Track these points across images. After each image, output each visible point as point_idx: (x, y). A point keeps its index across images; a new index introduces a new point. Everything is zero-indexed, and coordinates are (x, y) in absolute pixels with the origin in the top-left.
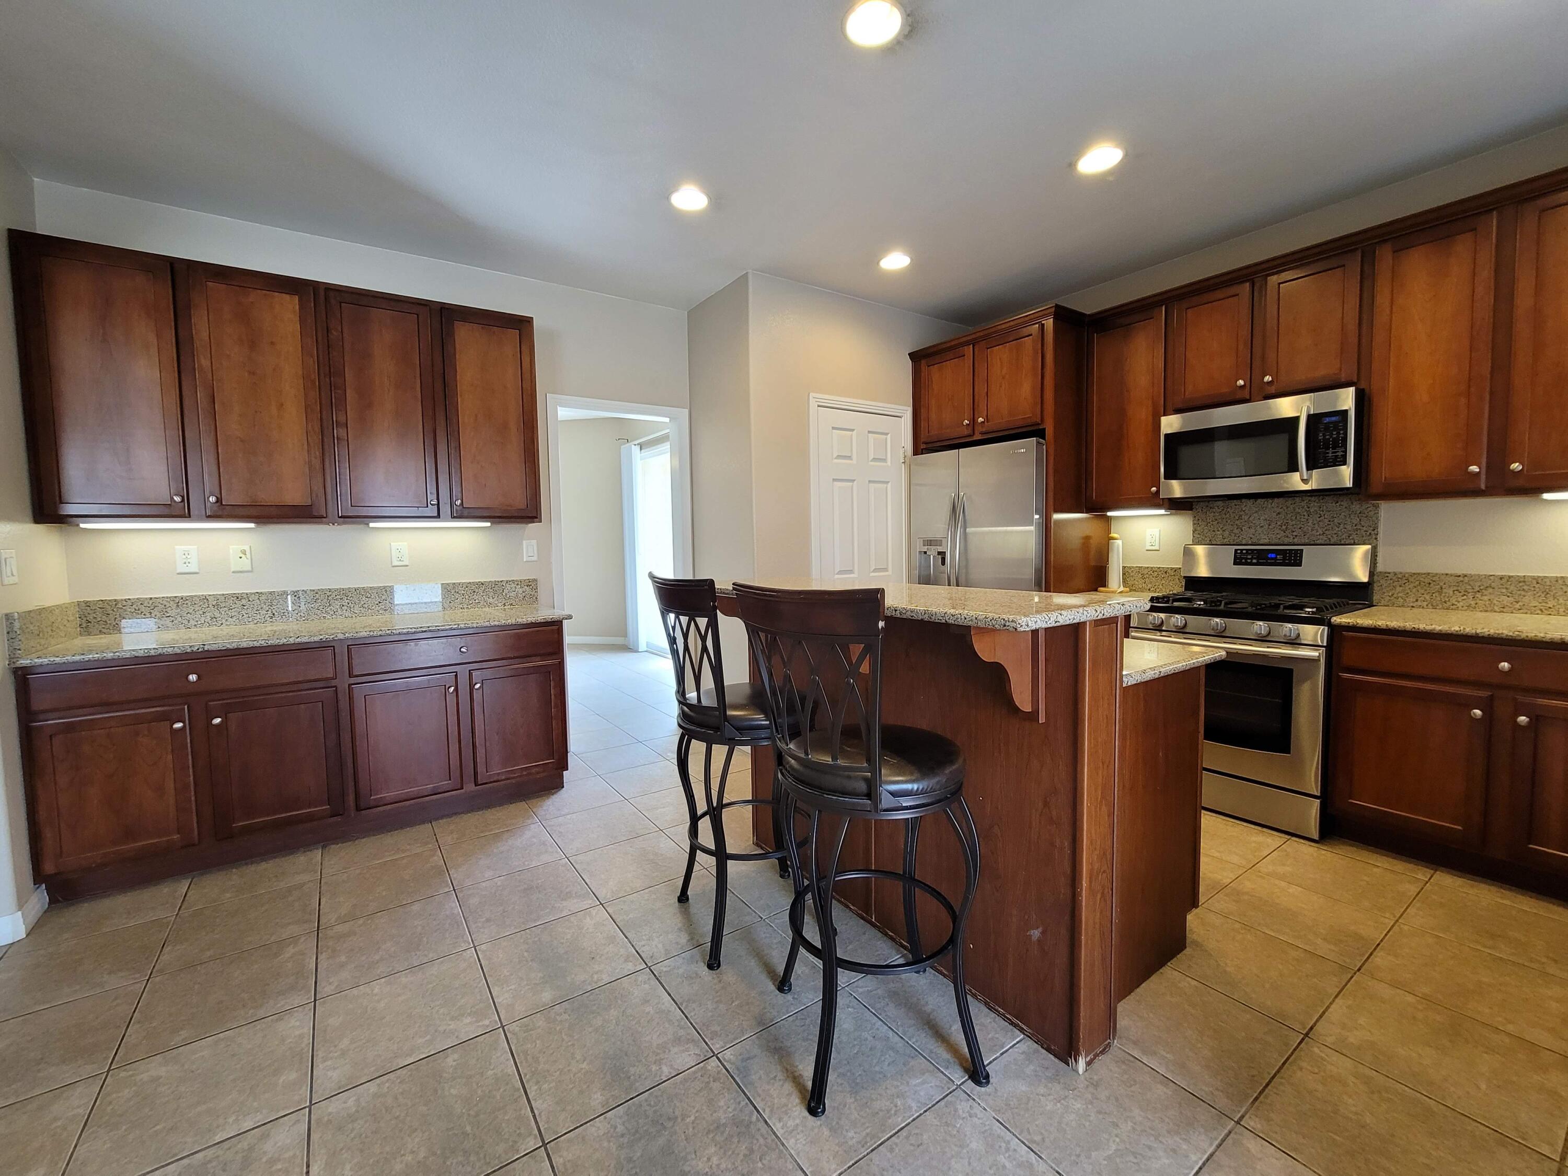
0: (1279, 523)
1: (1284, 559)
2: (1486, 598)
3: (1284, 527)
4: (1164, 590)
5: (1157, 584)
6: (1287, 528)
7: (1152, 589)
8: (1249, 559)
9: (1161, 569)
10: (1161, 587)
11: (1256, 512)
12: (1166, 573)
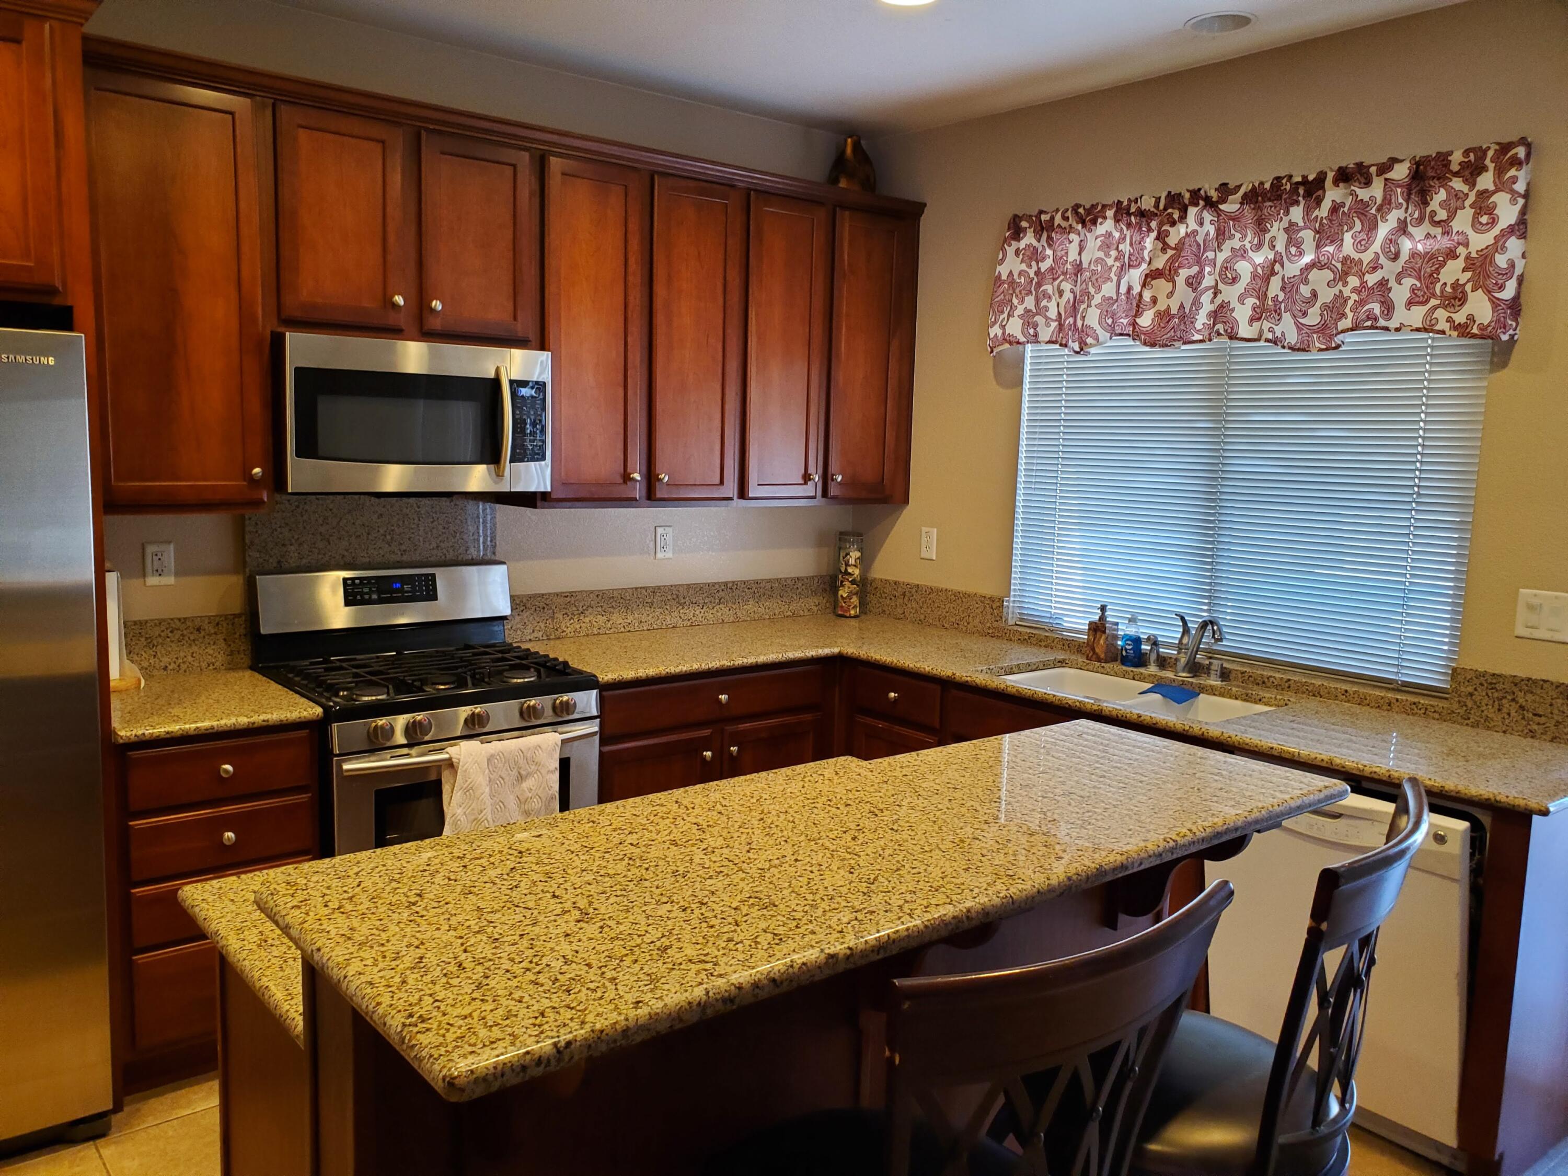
0: (382, 531)
1: (413, 590)
2: (587, 620)
3: (388, 537)
4: (196, 664)
5: (182, 654)
6: (392, 538)
7: (170, 667)
8: (367, 593)
9: (189, 623)
10: (190, 659)
11: (349, 512)
12: (198, 630)
